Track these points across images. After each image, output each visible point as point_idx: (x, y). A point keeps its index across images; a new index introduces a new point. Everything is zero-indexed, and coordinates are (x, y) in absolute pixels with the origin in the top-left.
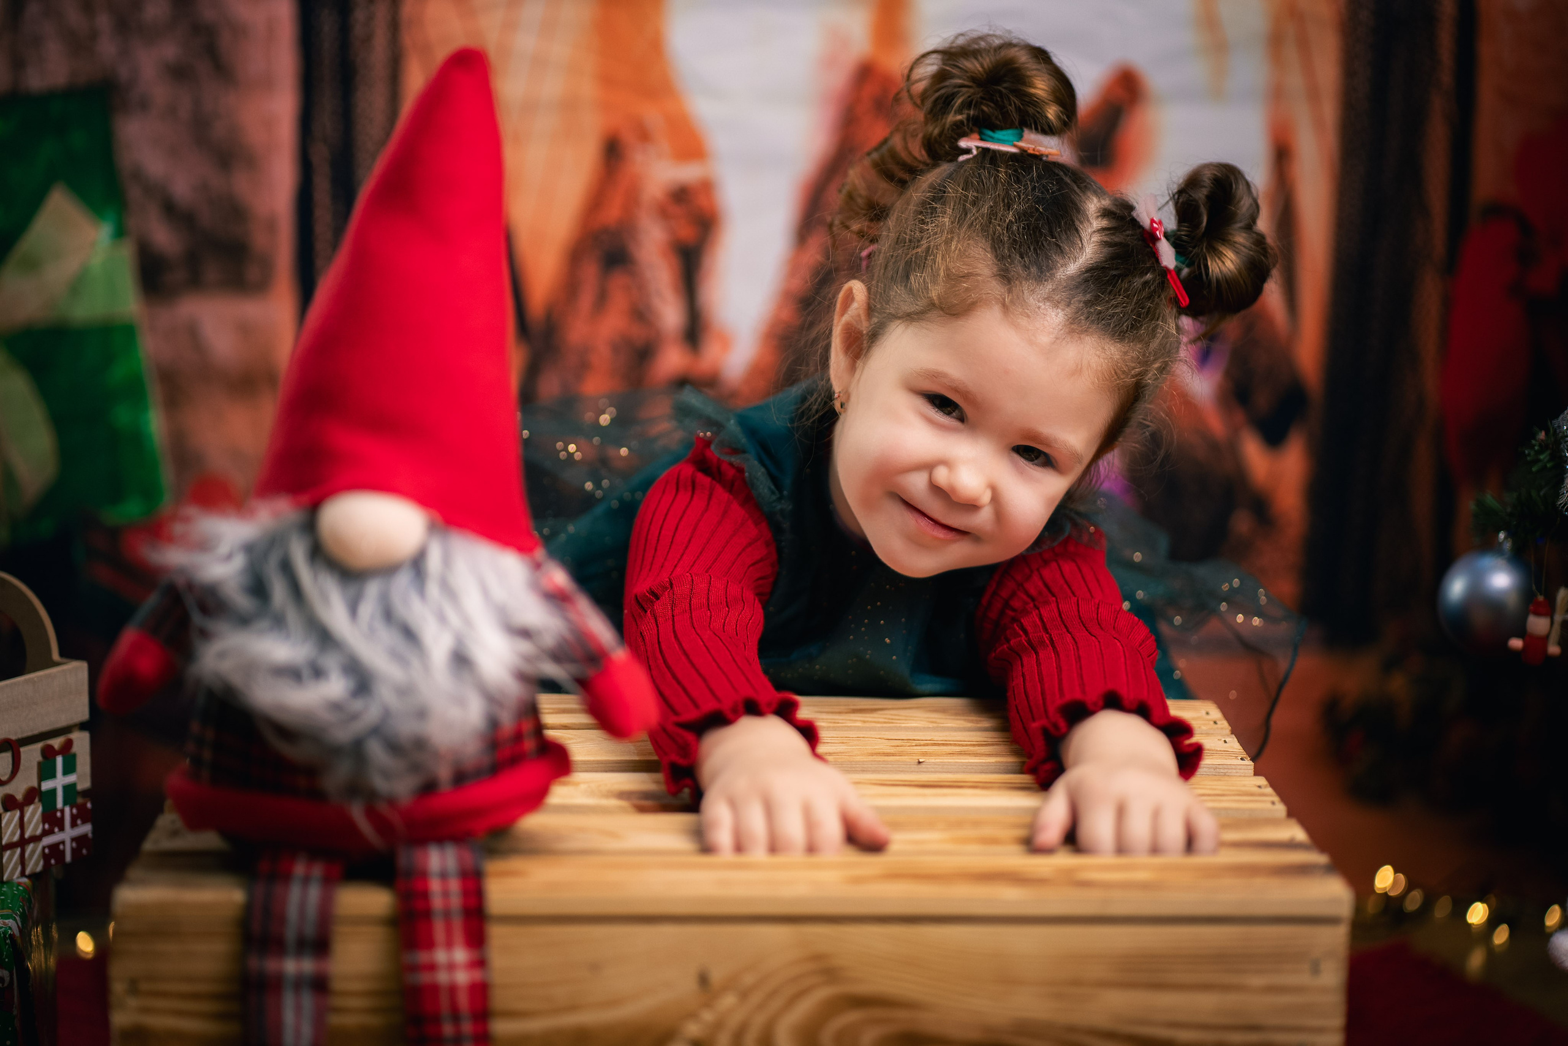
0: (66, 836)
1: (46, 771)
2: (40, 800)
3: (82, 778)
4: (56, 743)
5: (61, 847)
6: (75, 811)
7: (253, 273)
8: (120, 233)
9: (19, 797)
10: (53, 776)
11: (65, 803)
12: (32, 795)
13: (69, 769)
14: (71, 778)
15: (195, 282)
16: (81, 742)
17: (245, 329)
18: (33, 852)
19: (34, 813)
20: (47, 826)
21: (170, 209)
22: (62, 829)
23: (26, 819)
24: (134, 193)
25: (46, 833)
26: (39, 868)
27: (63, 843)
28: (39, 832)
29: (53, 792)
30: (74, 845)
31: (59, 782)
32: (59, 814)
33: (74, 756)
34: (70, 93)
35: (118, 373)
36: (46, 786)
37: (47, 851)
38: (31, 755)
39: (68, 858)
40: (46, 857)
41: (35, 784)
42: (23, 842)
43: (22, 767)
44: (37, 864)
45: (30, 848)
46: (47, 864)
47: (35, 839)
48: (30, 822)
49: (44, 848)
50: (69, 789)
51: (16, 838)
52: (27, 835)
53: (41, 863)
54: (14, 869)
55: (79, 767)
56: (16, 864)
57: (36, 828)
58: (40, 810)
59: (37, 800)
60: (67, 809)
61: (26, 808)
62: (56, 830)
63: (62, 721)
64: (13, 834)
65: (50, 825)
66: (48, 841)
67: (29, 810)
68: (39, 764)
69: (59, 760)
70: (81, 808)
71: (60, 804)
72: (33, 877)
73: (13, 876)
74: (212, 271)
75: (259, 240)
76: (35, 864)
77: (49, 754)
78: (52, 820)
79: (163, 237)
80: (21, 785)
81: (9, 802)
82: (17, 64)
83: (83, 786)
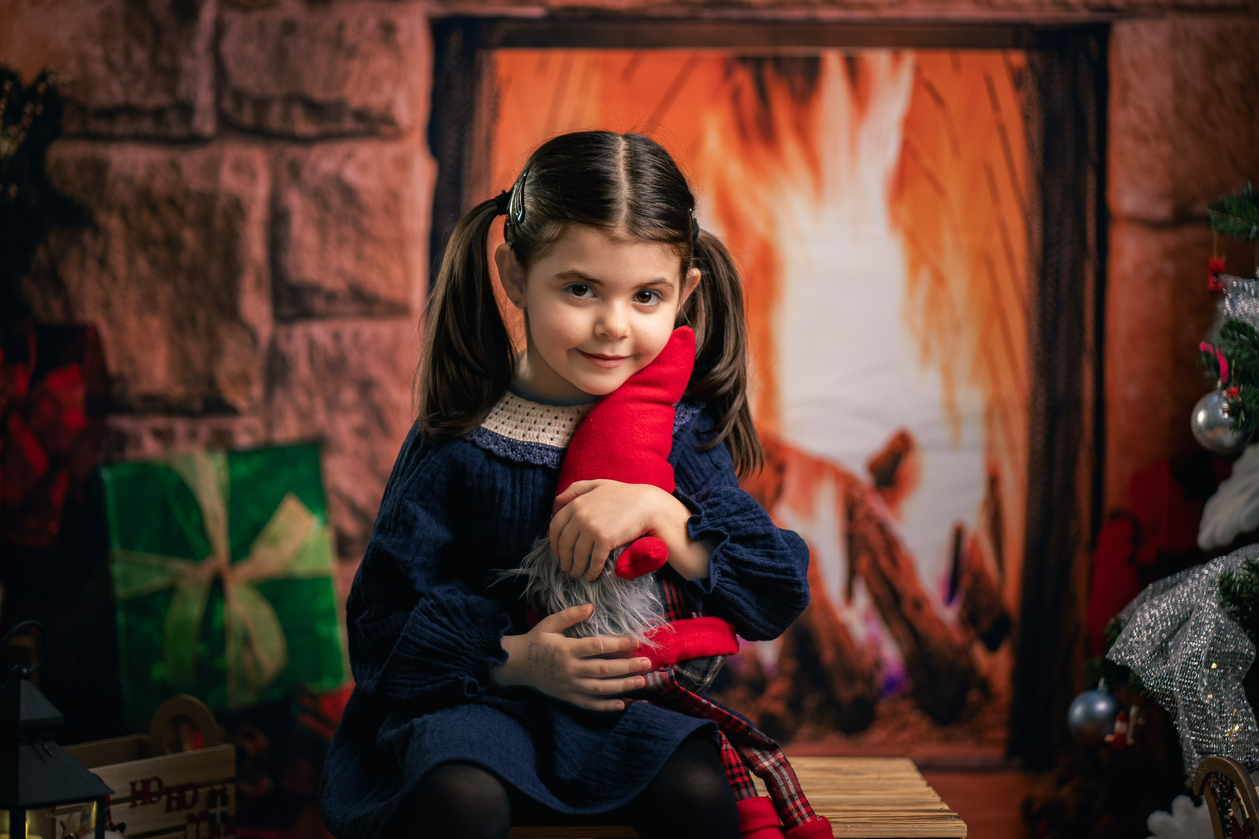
1: (211, 803)
2: (208, 819)
3: (231, 809)
4: (218, 788)
6: (227, 827)
8: (326, 522)
9: (197, 816)
10: (215, 806)
11: (221, 822)
12: (204, 816)
13: (224, 803)
14: (224, 809)
16: (231, 789)
19: (204, 826)
20: (211, 833)
21: (354, 510)
22: (219, 836)
23: (200, 828)
24: (333, 500)
28: (206, 836)
29: (215, 815)
31: (218, 810)
32: (218, 828)
33: (227, 797)
34: (298, 445)
36: (212, 811)
38: (204, 793)
41: (205, 810)
43: (198, 799)
48: (202, 830)
50: (224, 814)
55: (230, 804)
57: (205, 834)
58: (208, 825)
59: (205, 819)
60: (223, 826)
61: (200, 823)
62: (216, 836)
63: (221, 777)
67: (202, 824)
68: (208, 799)
69: (219, 799)
70: (230, 825)
71: (218, 823)
77: (213, 795)
78: (214, 832)
79: (350, 526)
80: (196, 810)
81: (191, 819)
82: (269, 425)
83: (232, 813)
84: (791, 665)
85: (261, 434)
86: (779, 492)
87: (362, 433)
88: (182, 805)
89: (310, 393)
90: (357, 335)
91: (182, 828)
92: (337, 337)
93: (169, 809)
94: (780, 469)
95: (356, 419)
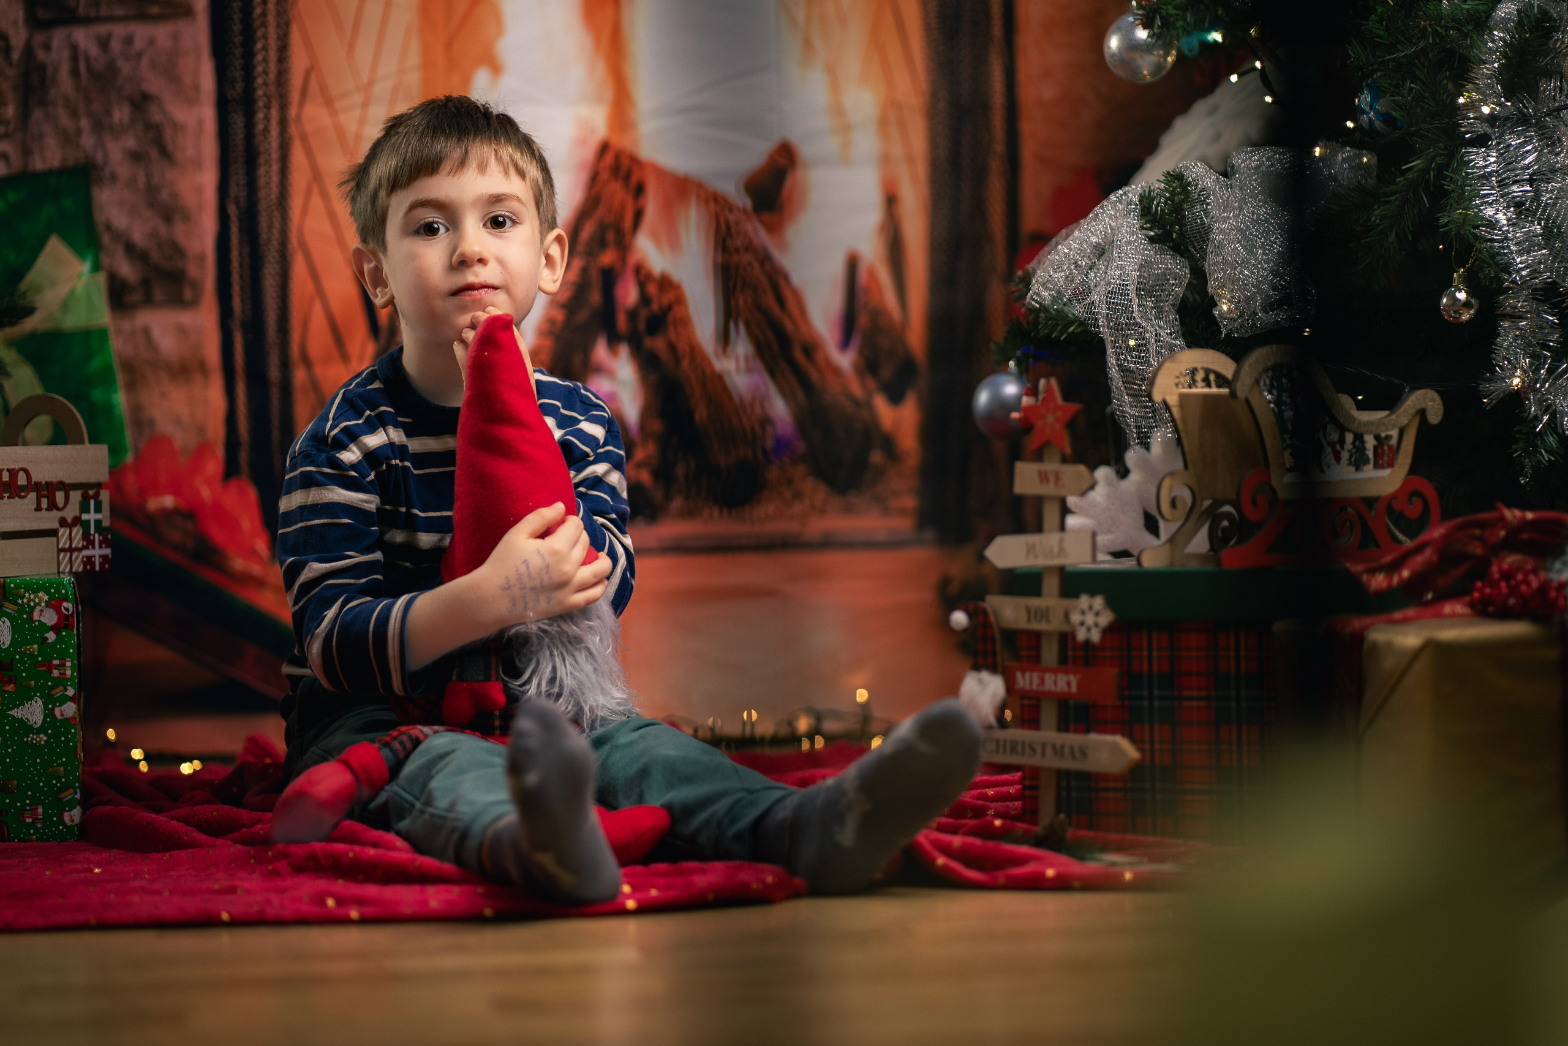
0: (97, 552)
1: (85, 508)
2: (81, 525)
3: (105, 517)
4: (91, 492)
5: (93, 559)
6: (101, 538)
7: (188, 294)
8: (96, 268)
9: (69, 520)
10: (88, 511)
11: (95, 532)
12: (77, 521)
13: (98, 510)
14: (99, 516)
15: (149, 301)
16: (105, 495)
17: (182, 331)
18: (77, 558)
19: (77, 532)
20: (85, 543)
21: (130, 249)
22: (94, 547)
23: (73, 535)
24: (106, 239)
25: (85, 548)
26: (81, 569)
27: (94, 556)
28: (80, 545)
29: (88, 522)
30: (101, 560)
31: (91, 516)
32: (92, 537)
33: (101, 502)
34: (61, 172)
35: (95, 364)
36: (85, 517)
37: (85, 559)
38: (76, 496)
39: (97, 568)
40: (85, 564)
41: (78, 514)
42: (71, 550)
43: (70, 502)
44: (79, 566)
45: (75, 554)
46: (85, 567)
47: (79, 550)
48: (75, 537)
49: (83, 557)
50: (98, 523)
51: (67, 546)
52: (74, 546)
53: (82, 566)
54: (66, 566)
55: (103, 511)
56: (67, 563)
57: (78, 543)
58: (81, 532)
59: (79, 525)
60: (97, 536)
61: (73, 529)
62: (90, 547)
63: (93, 479)
64: (65, 543)
65: (87, 543)
66: (86, 553)
67: (75, 530)
68: (81, 503)
69: (92, 502)
70: (105, 537)
71: (92, 531)
72: (76, 575)
73: (65, 569)
74: (159, 294)
75: (192, 270)
76: (78, 567)
77: (85, 498)
78: (88, 541)
79: (126, 270)
80: (70, 513)
81: (63, 522)
82: (26, 152)
83: (106, 523)
84: (657, 426)
85: (17, 162)
86: (638, 217)
87: (136, 157)
88: (53, 506)
89: (74, 114)
90: (129, 40)
91: (53, 533)
92: (104, 43)
93: (38, 508)
94: (639, 190)
95: (131, 143)
